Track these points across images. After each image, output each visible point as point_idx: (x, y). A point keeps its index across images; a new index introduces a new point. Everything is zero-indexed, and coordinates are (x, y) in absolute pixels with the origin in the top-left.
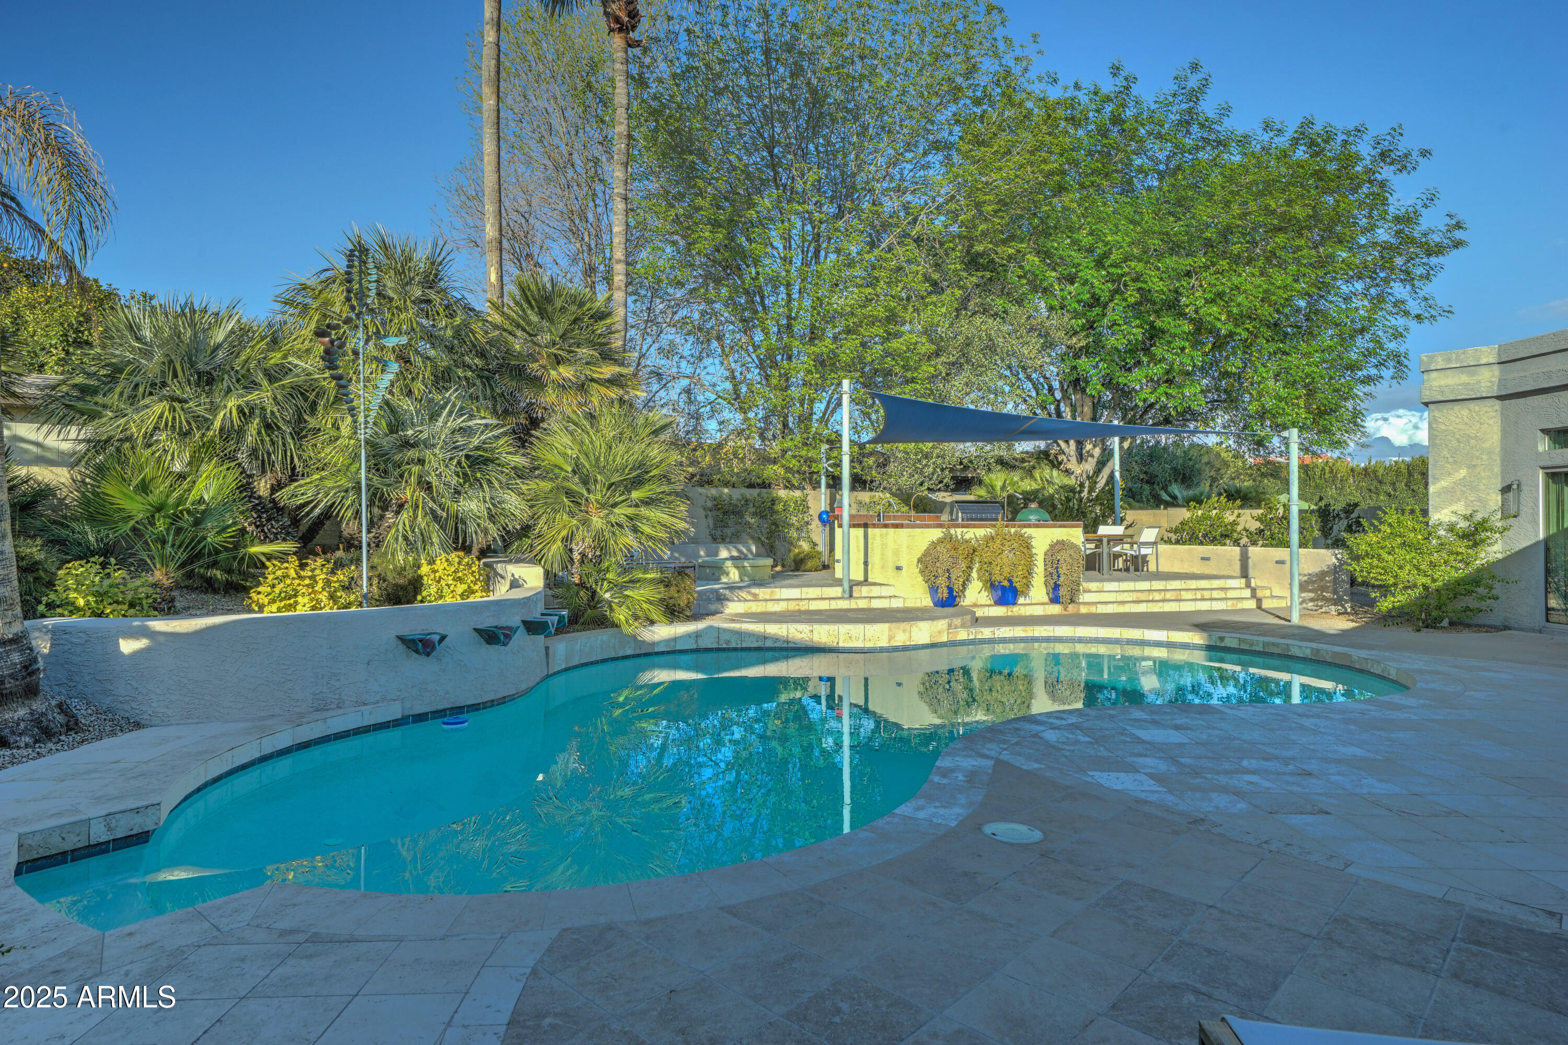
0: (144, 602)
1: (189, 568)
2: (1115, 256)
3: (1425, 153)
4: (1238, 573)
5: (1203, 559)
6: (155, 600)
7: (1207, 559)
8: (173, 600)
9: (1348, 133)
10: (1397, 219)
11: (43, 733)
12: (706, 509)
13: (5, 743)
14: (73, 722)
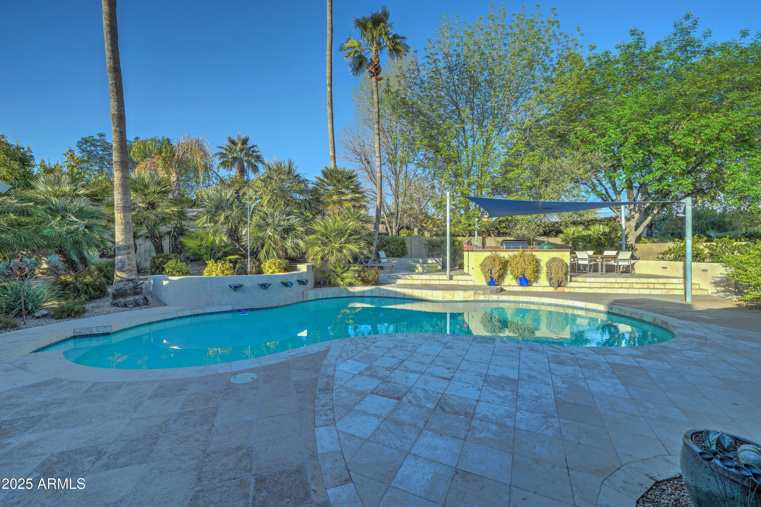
2: (623, 121)
4: (682, 276)
5: (663, 268)
7: (665, 268)
11: (137, 305)
12: (425, 245)
13: (126, 306)
14: (146, 303)
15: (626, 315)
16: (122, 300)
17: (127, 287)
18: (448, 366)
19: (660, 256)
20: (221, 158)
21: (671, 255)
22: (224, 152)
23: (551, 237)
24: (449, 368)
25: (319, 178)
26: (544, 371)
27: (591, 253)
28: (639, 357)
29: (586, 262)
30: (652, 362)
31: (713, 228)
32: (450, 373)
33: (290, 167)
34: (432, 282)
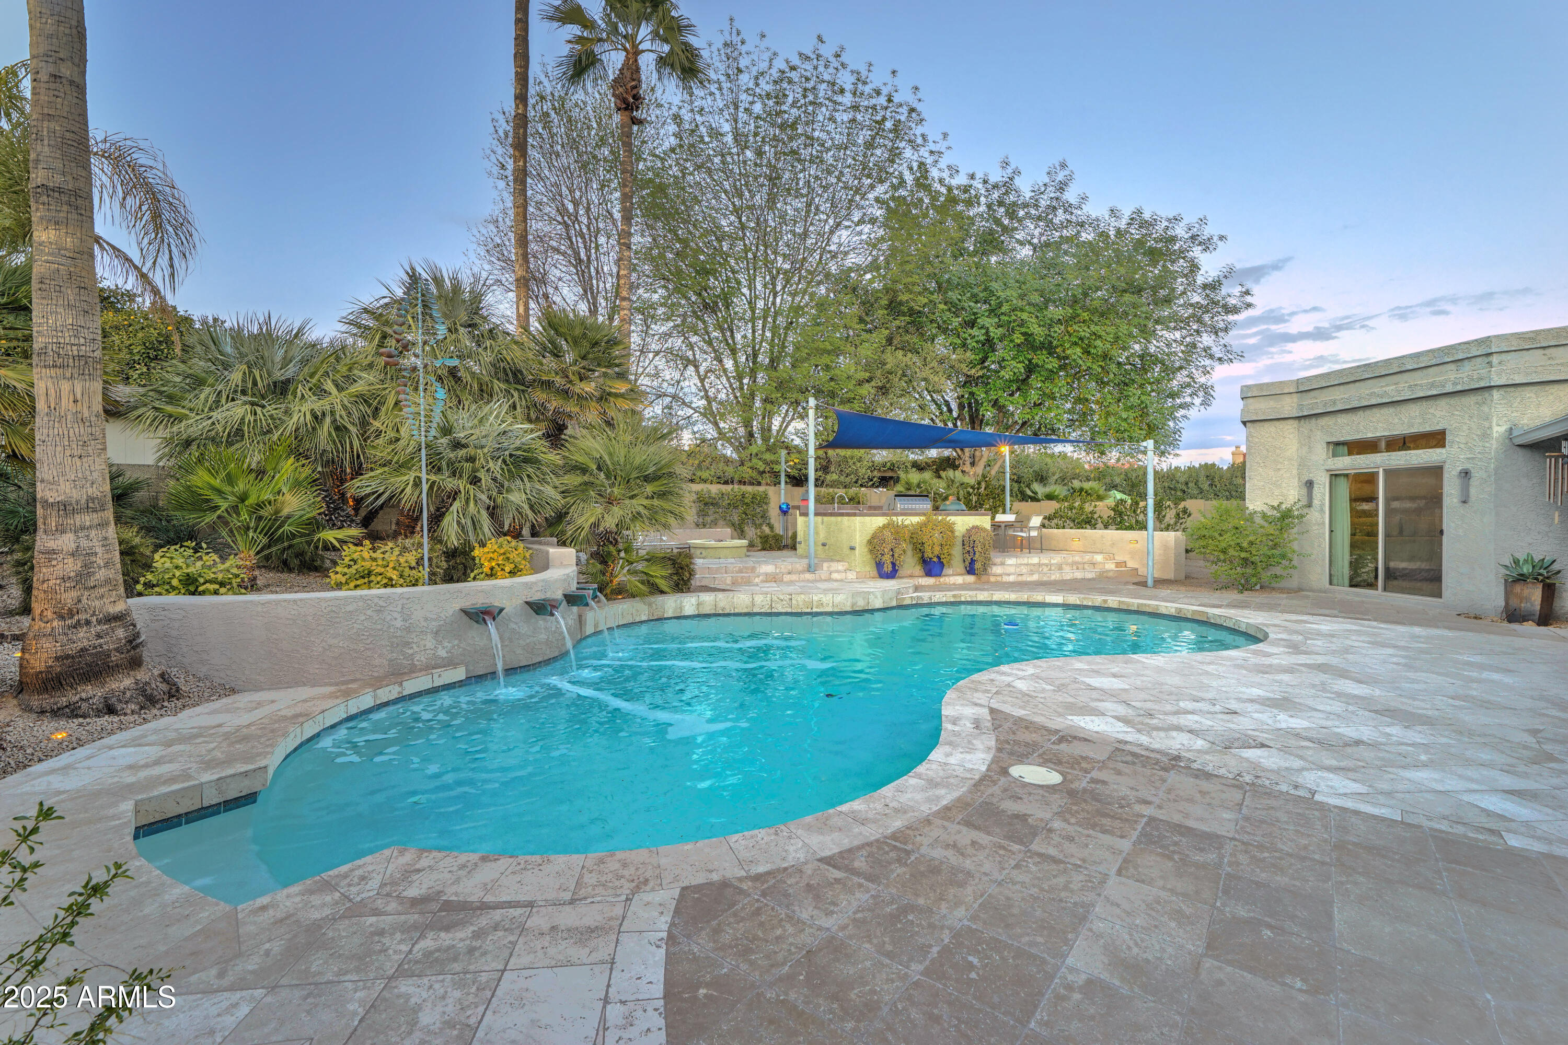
0: (234, 581)
1: (266, 552)
2: (1005, 308)
3: (1222, 238)
5: (1074, 539)
6: (243, 581)
7: (1077, 540)
8: (255, 578)
9: (1169, 220)
10: (1205, 286)
11: (147, 701)
13: (111, 710)
16: (90, 691)
34: (787, 578)
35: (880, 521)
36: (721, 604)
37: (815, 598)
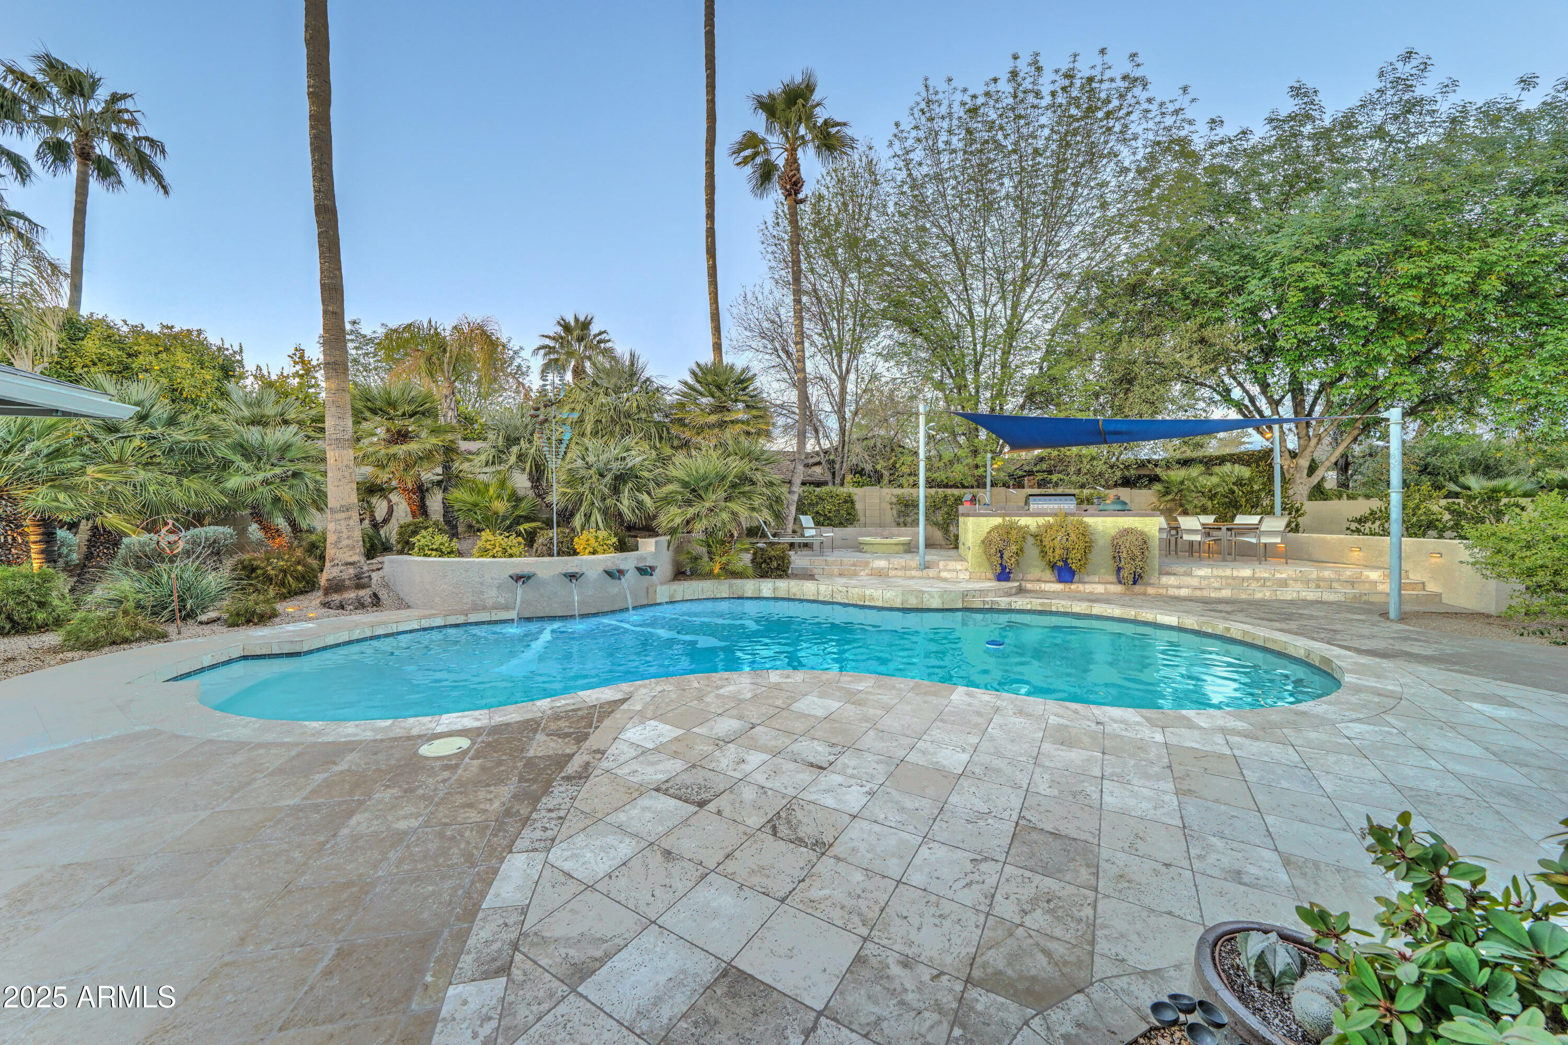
5: (1353, 549)
7: (1358, 549)
11: (360, 605)
12: (891, 504)
13: (342, 607)
14: (376, 601)
15: (1255, 642)
16: (336, 597)
17: (345, 576)
18: (833, 741)
19: (1354, 526)
20: (545, 355)
21: (1373, 523)
22: (551, 343)
23: (1140, 488)
24: (833, 745)
25: (685, 383)
26: (1024, 759)
27: (1209, 519)
28: (1239, 733)
29: (1198, 538)
30: (1263, 745)
31: (1474, 472)
32: (830, 754)
33: (632, 364)
34: (892, 573)
35: (998, 521)
36: (794, 590)
37: (867, 592)
